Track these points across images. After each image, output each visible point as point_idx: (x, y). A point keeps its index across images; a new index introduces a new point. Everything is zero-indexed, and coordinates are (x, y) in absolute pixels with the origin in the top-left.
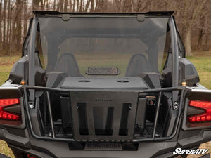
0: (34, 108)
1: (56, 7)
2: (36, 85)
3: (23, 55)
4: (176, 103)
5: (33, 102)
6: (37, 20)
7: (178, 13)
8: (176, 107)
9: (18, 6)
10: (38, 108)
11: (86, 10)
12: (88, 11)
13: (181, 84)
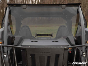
0: (7, 57)
1: (21, 2)
2: (8, 44)
3: (2, 27)
4: (84, 53)
5: (6, 54)
6: (10, 8)
7: (82, 4)
8: (85, 55)
9: (2, 2)
10: (9, 57)
11: (35, 3)
12: (36, 4)
13: (87, 42)
